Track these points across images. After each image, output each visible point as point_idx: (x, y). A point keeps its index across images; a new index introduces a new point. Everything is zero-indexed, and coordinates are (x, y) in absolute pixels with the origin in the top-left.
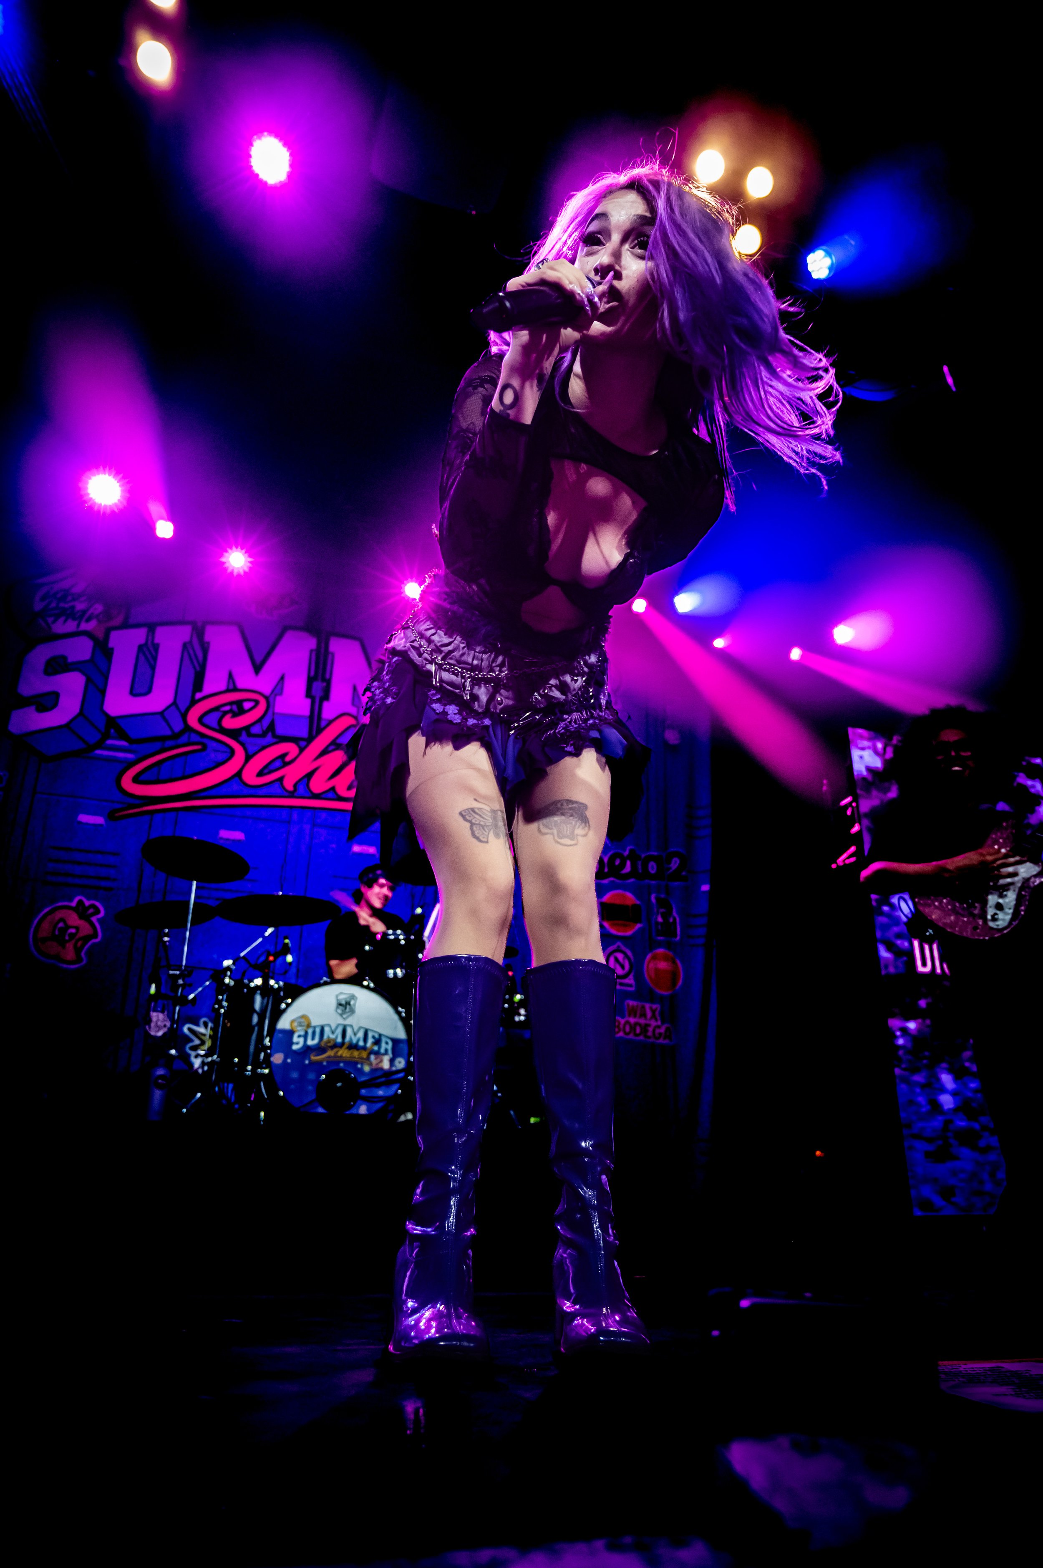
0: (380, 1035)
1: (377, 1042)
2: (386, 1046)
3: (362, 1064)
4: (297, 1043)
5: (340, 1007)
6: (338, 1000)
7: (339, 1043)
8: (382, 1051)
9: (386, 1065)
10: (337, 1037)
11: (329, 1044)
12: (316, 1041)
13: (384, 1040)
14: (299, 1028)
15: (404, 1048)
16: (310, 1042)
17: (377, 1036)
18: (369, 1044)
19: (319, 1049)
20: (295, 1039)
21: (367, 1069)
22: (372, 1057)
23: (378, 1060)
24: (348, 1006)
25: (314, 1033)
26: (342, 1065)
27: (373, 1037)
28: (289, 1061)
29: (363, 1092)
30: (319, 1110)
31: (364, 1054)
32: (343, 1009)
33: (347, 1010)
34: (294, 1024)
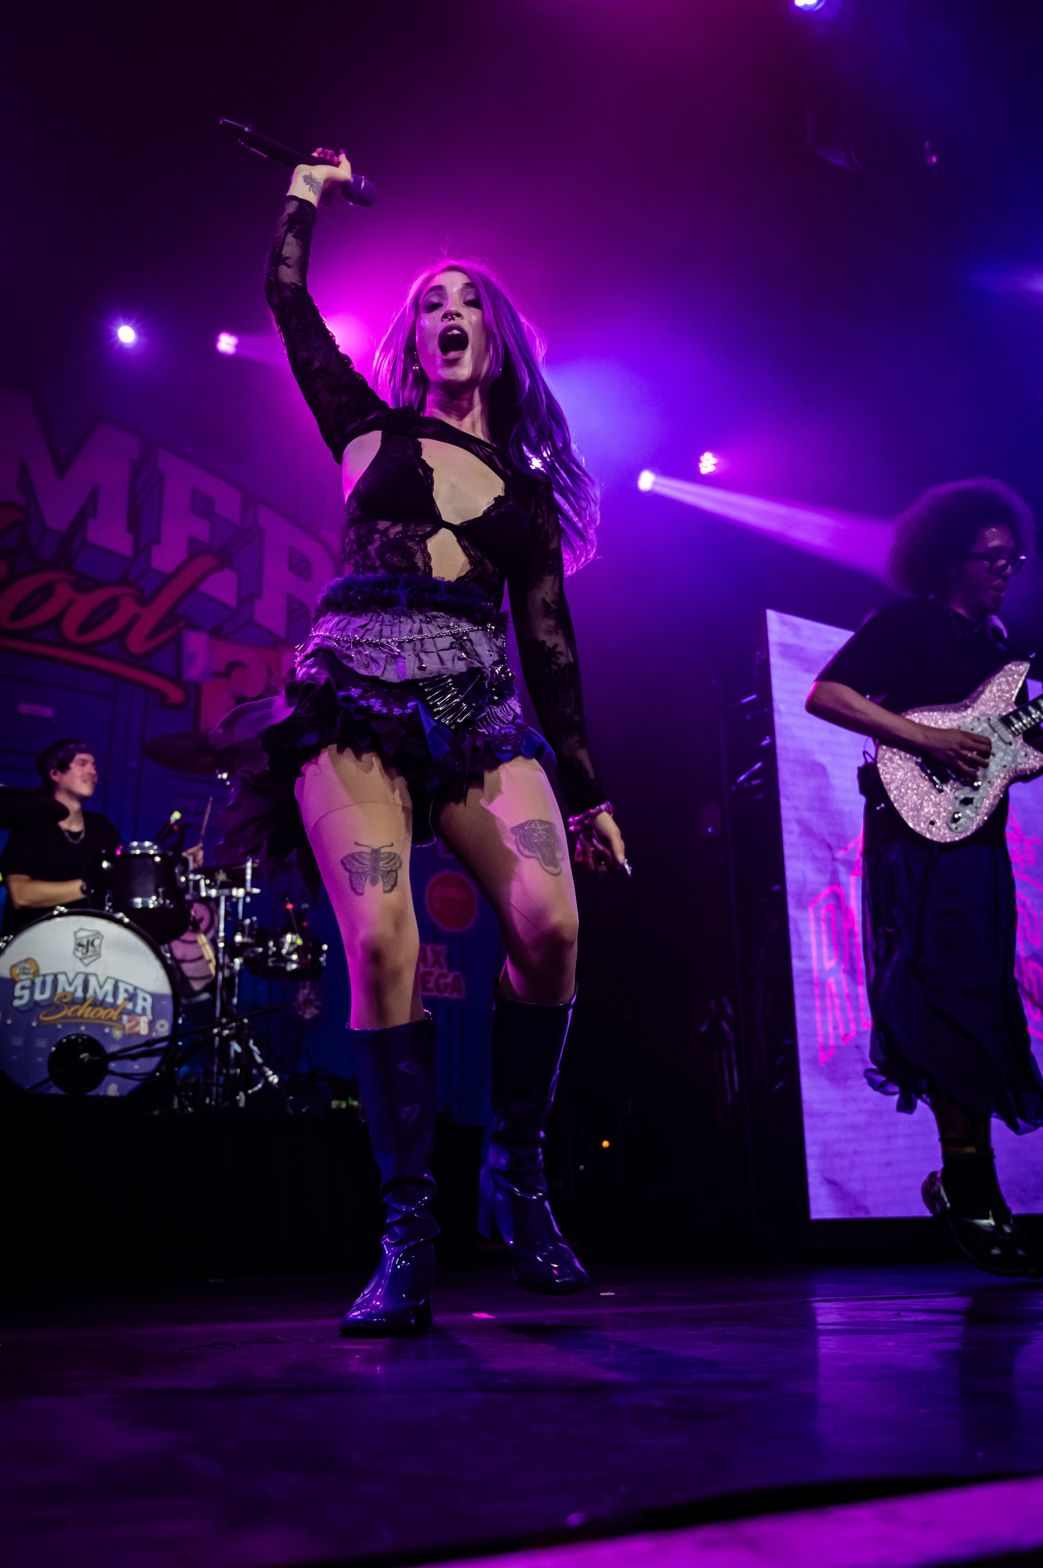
0: (135, 988)
1: (132, 998)
2: (144, 1003)
3: (111, 1027)
4: (21, 998)
5: (80, 948)
6: (76, 939)
7: (79, 998)
8: (139, 1010)
9: (143, 1029)
10: (75, 990)
11: (65, 1000)
12: (47, 995)
13: (141, 995)
14: (23, 977)
15: (168, 1005)
16: (38, 997)
17: (131, 989)
18: (120, 1001)
19: (52, 1006)
20: (18, 992)
21: (117, 1034)
22: (125, 1018)
23: (133, 1023)
24: (90, 948)
25: (44, 983)
26: (83, 1028)
27: (126, 991)
28: (9, 1022)
29: (112, 1065)
30: (55, 1090)
31: (114, 1014)
32: (85, 950)
33: (90, 953)
34: (17, 971)
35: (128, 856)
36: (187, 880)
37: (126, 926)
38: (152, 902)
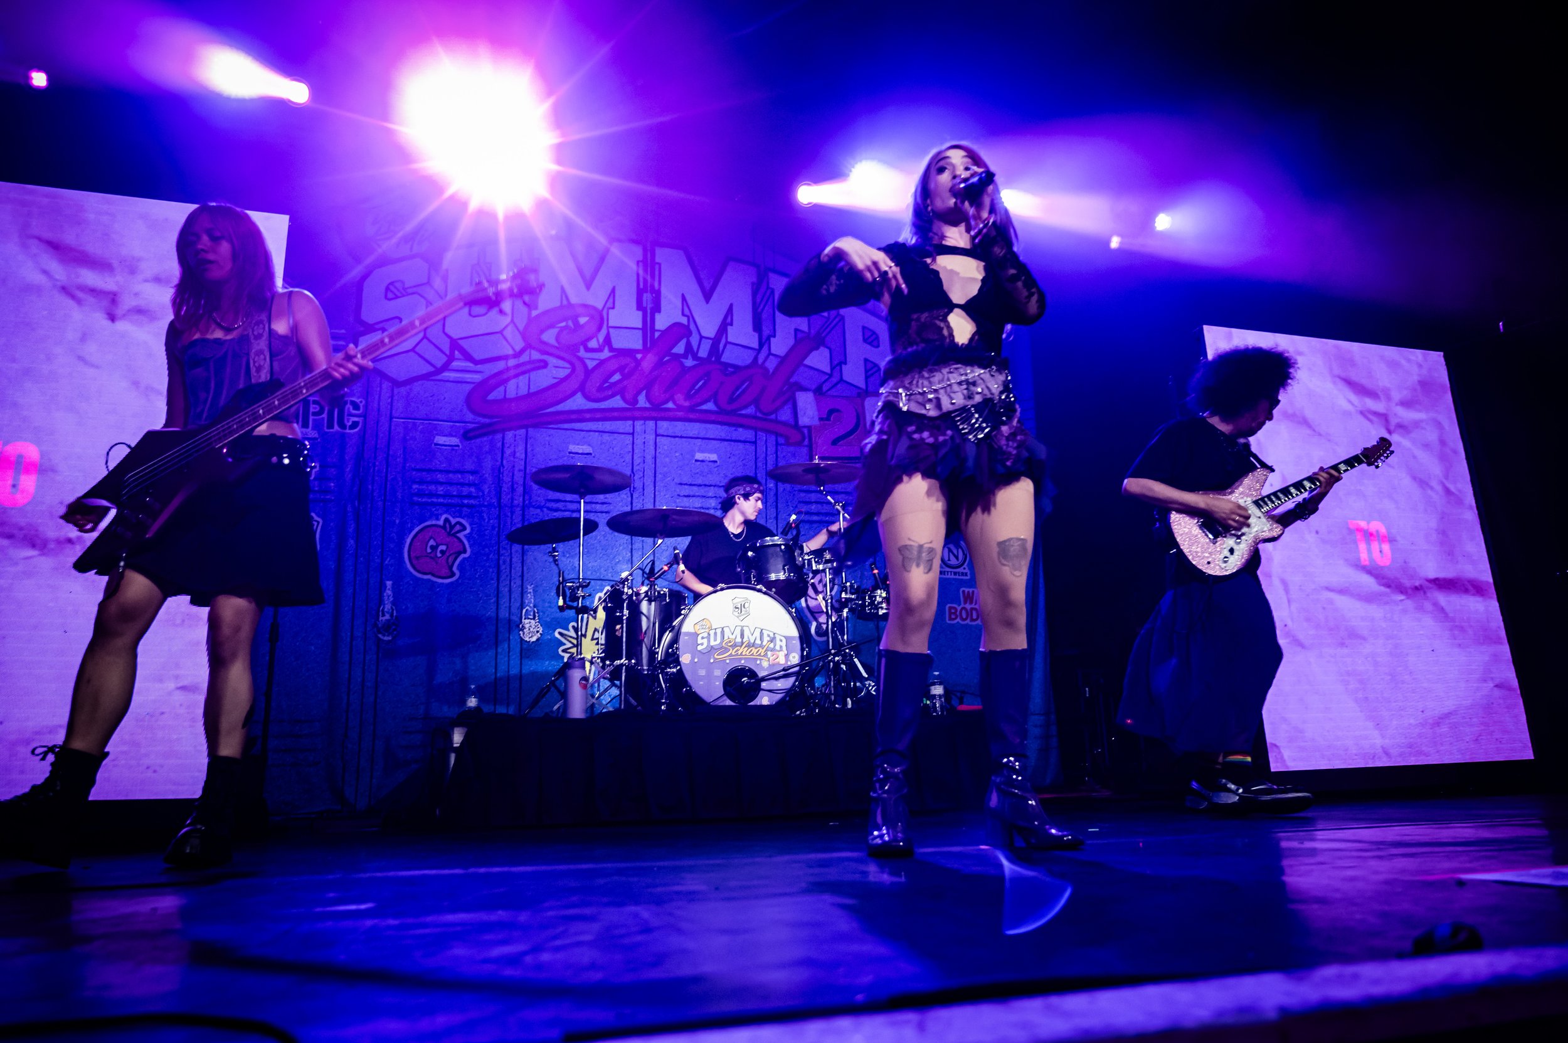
0: (774, 634)
1: (773, 640)
2: (781, 643)
3: (761, 660)
4: (702, 644)
5: (737, 610)
6: (733, 604)
7: (739, 642)
8: (778, 648)
9: (782, 660)
10: (736, 637)
11: (730, 644)
12: (718, 641)
13: (778, 638)
14: (702, 631)
15: (797, 643)
16: (713, 643)
17: (772, 634)
18: (764, 643)
19: (722, 649)
20: (700, 641)
21: (765, 664)
22: (769, 653)
23: (775, 656)
24: (743, 609)
25: (715, 634)
26: (743, 662)
27: (769, 636)
28: (696, 660)
29: (764, 685)
30: (729, 702)
31: (762, 651)
32: (739, 611)
33: (743, 613)
34: (697, 627)
35: (764, 547)
36: (804, 560)
37: (765, 593)
38: (782, 576)
